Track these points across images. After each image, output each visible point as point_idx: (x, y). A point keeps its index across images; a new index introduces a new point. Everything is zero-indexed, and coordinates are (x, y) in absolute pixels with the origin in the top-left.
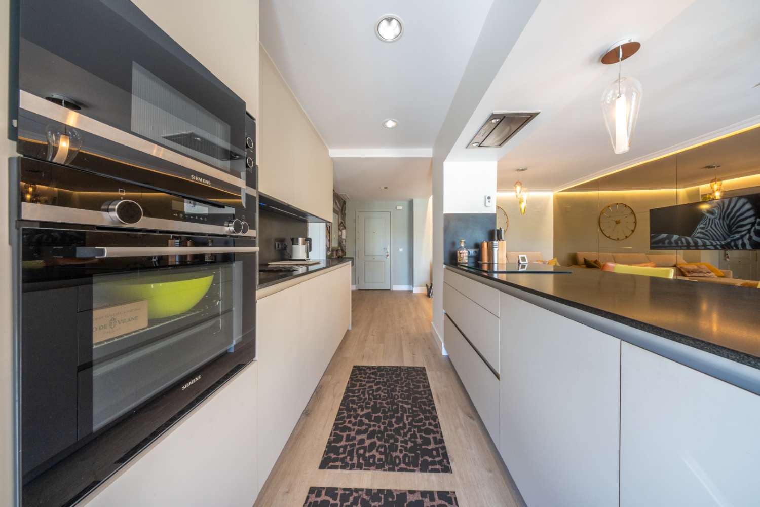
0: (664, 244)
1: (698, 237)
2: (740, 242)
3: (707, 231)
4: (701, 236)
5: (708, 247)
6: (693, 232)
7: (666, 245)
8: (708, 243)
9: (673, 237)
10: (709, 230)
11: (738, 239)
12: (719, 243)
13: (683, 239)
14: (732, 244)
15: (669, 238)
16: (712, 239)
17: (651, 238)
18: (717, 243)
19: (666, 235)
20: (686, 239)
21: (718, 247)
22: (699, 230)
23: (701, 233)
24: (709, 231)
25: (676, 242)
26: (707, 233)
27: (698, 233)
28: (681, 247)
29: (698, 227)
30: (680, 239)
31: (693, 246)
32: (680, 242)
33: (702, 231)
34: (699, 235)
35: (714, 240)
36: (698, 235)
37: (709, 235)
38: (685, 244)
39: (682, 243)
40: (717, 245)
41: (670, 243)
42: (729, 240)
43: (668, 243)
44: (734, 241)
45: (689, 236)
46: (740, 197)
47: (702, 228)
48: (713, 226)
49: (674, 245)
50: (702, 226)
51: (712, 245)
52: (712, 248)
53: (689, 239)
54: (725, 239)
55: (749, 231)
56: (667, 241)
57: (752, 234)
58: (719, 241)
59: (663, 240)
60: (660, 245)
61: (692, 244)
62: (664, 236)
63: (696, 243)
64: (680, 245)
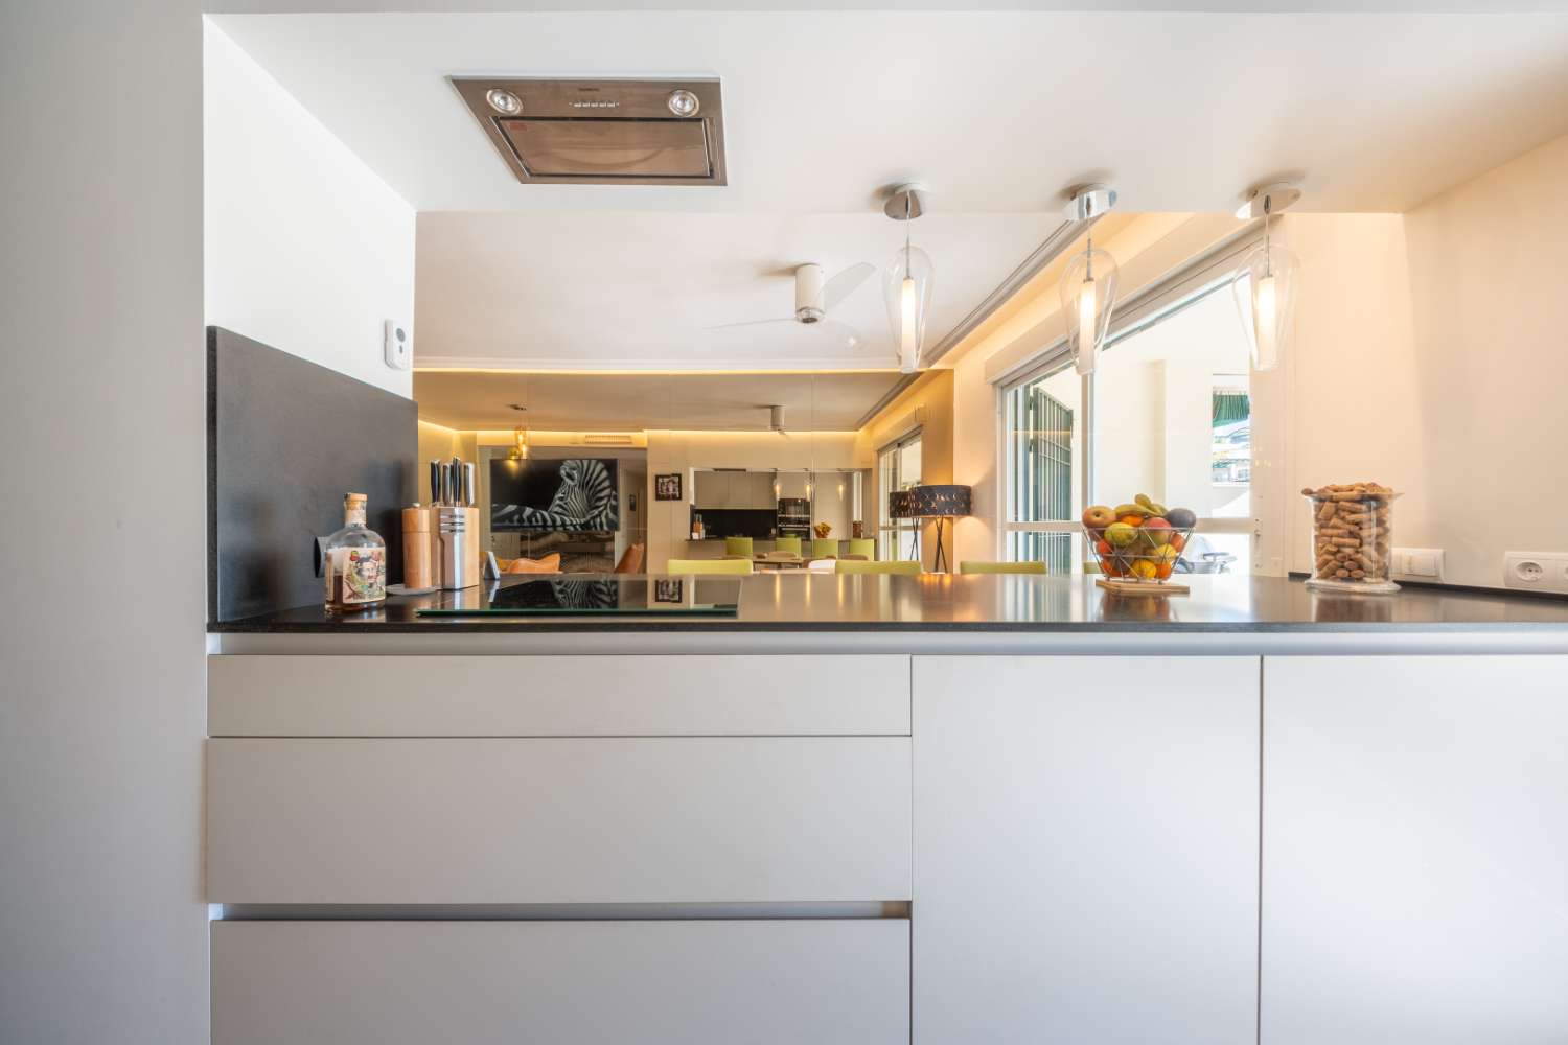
0: (511, 521)
1: (556, 513)
2: (598, 520)
4: (560, 510)
5: (567, 527)
6: (550, 504)
7: (516, 524)
8: (568, 522)
9: (524, 510)
10: (569, 502)
11: (597, 516)
13: (538, 515)
14: (591, 523)
15: (520, 512)
16: (571, 514)
17: (493, 511)
18: (577, 521)
19: (515, 506)
20: (542, 516)
21: (578, 527)
22: (558, 502)
23: (560, 506)
25: (529, 519)
26: (566, 506)
27: (556, 506)
28: (535, 527)
29: (556, 497)
30: (533, 515)
31: (550, 526)
32: (534, 519)
33: (561, 503)
34: (557, 509)
35: (573, 517)
38: (541, 523)
39: (537, 521)
40: (577, 524)
41: (521, 520)
42: (588, 517)
43: (519, 521)
44: (593, 518)
45: (546, 510)
46: (598, 461)
47: (561, 499)
48: (573, 497)
49: (526, 523)
50: (561, 495)
51: (572, 524)
53: (544, 513)
54: (584, 517)
55: (606, 505)
56: (516, 517)
57: (609, 510)
58: (578, 518)
59: (511, 514)
60: (507, 523)
61: (549, 522)
62: (511, 508)
63: (554, 521)
64: (534, 523)
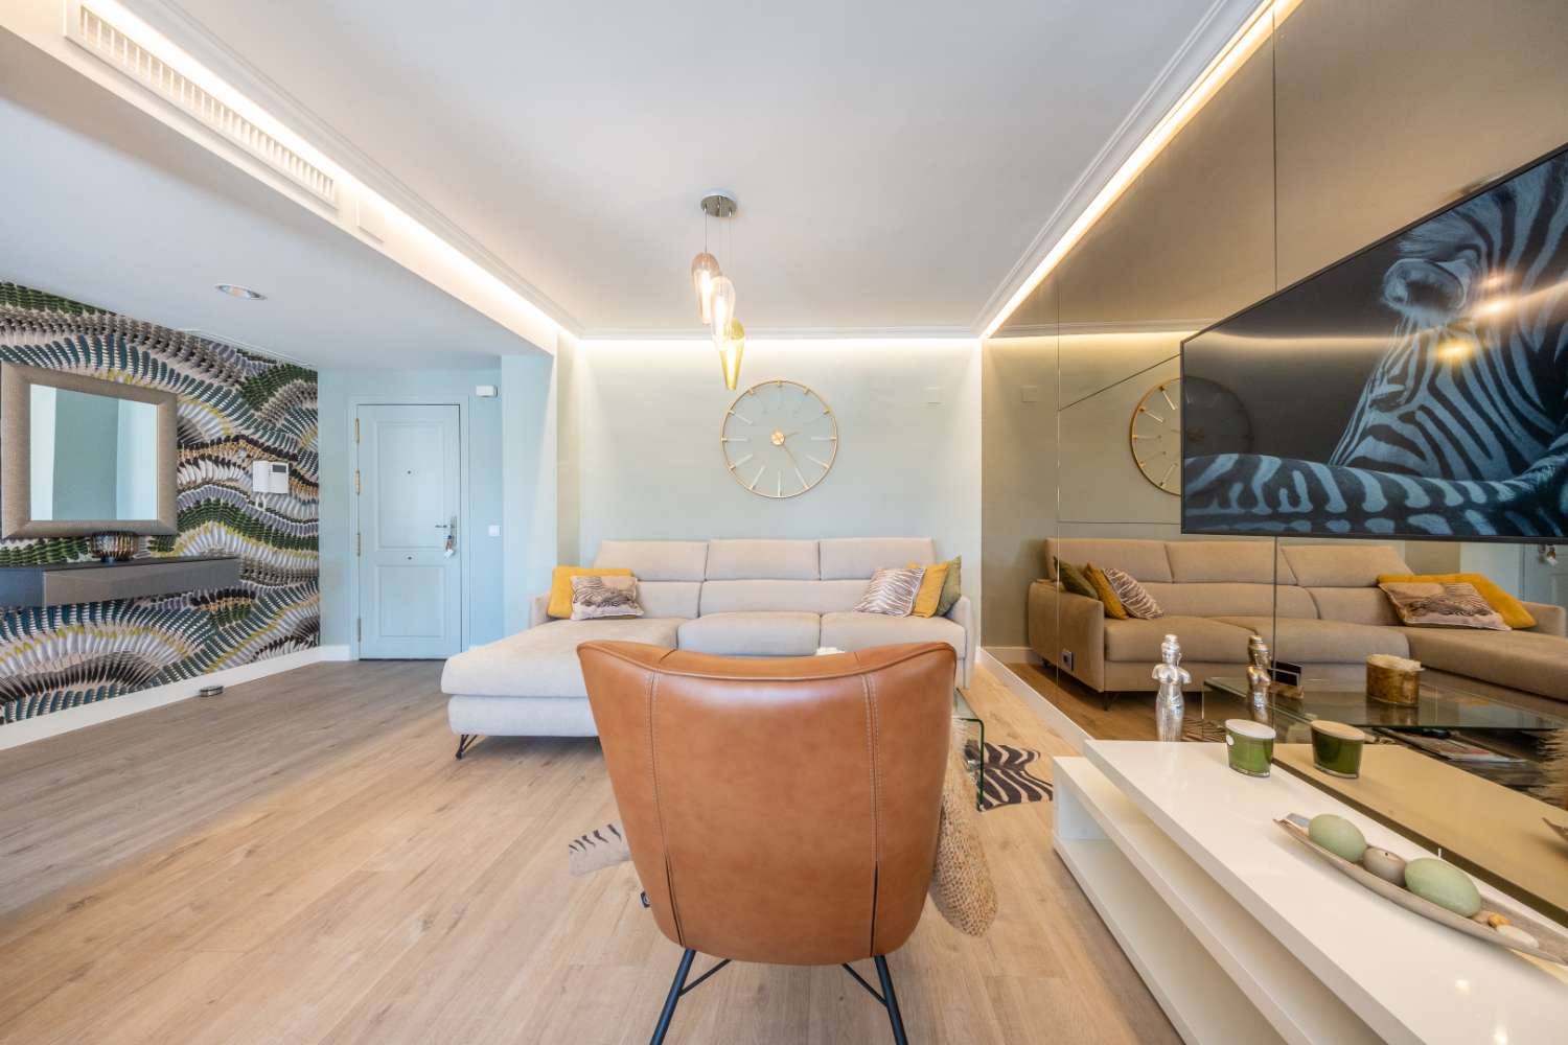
0: (1225, 503)
1: (1364, 463)
3: (1408, 418)
4: (1380, 451)
5: (1413, 520)
7: (1235, 509)
8: (1416, 496)
9: (1256, 467)
10: (1423, 408)
12: (1477, 494)
13: (1298, 477)
15: (1243, 472)
16: (1437, 467)
17: (1187, 472)
18: (1463, 491)
19: (1235, 456)
20: (1310, 477)
21: (1473, 517)
22: (1372, 418)
23: (1381, 433)
24: (1421, 417)
25: (1271, 493)
26: (1408, 430)
27: (1362, 437)
28: (1290, 518)
29: (1366, 397)
30: (1283, 478)
31: (1338, 517)
32: (1283, 493)
33: (1388, 419)
34: (1367, 446)
35: (1447, 473)
36: (1361, 451)
37: (1421, 442)
38: (1306, 506)
39: (1294, 500)
40: (1469, 504)
41: (1248, 498)
42: (1546, 468)
43: (1241, 501)
45: (1324, 459)
47: (1385, 403)
49: (1262, 508)
50: (1383, 387)
51: (1437, 506)
52: (1438, 524)
53: (1321, 471)
54: (1518, 464)
56: (1236, 490)
58: (1476, 474)
59: (1224, 482)
60: (1214, 509)
61: (1337, 503)
62: (1225, 462)
63: (1354, 496)
64: (1286, 507)
